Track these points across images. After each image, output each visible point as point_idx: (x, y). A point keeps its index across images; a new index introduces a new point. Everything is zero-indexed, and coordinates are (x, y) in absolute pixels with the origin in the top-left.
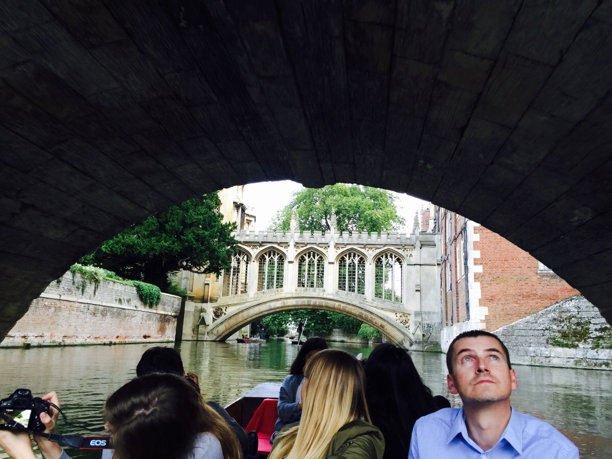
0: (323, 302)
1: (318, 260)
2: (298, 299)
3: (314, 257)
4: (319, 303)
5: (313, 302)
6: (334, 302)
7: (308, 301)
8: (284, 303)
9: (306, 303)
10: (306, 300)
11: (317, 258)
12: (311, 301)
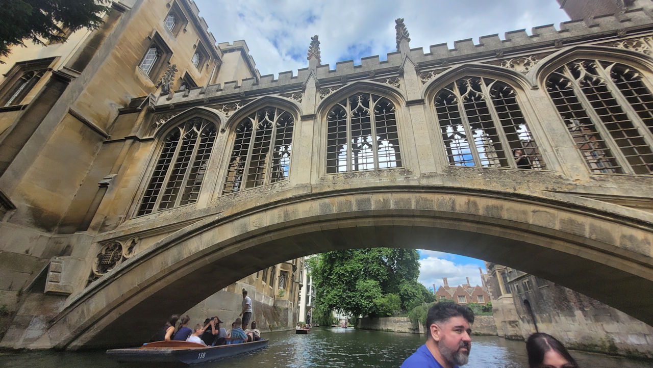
0: (408, 201)
1: (376, 108)
2: (327, 201)
3: (366, 104)
4: (396, 203)
5: (378, 202)
6: (447, 197)
7: (359, 202)
8: (286, 214)
9: (355, 208)
10: (353, 199)
11: (372, 105)
12: (369, 200)
